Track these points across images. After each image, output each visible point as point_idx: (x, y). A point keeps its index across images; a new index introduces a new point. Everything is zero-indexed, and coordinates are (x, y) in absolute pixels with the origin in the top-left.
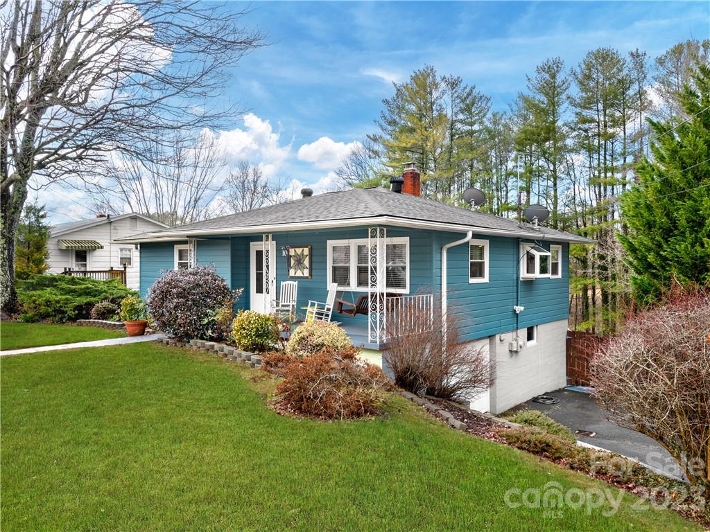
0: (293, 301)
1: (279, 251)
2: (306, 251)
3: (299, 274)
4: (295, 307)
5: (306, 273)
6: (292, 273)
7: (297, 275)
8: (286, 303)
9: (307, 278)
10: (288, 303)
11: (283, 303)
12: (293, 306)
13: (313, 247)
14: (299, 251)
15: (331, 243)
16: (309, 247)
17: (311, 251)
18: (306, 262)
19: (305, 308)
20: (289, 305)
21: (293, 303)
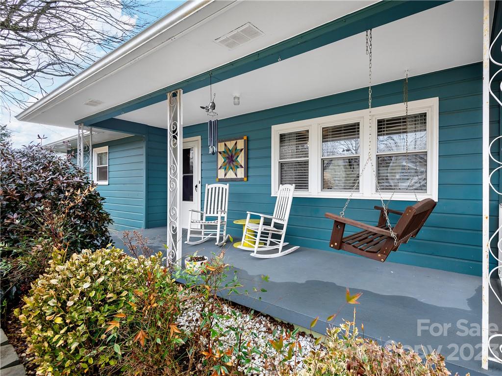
0: (222, 212)
1: (204, 147)
2: (241, 144)
3: (231, 175)
4: (226, 220)
5: (241, 173)
6: (221, 174)
7: (228, 176)
8: (212, 215)
9: (241, 180)
10: (215, 215)
11: (208, 215)
12: (223, 218)
13: (250, 139)
14: (230, 145)
15: (277, 130)
16: (245, 138)
17: (247, 142)
18: (241, 159)
19: (240, 222)
20: (216, 218)
21: (223, 215)
